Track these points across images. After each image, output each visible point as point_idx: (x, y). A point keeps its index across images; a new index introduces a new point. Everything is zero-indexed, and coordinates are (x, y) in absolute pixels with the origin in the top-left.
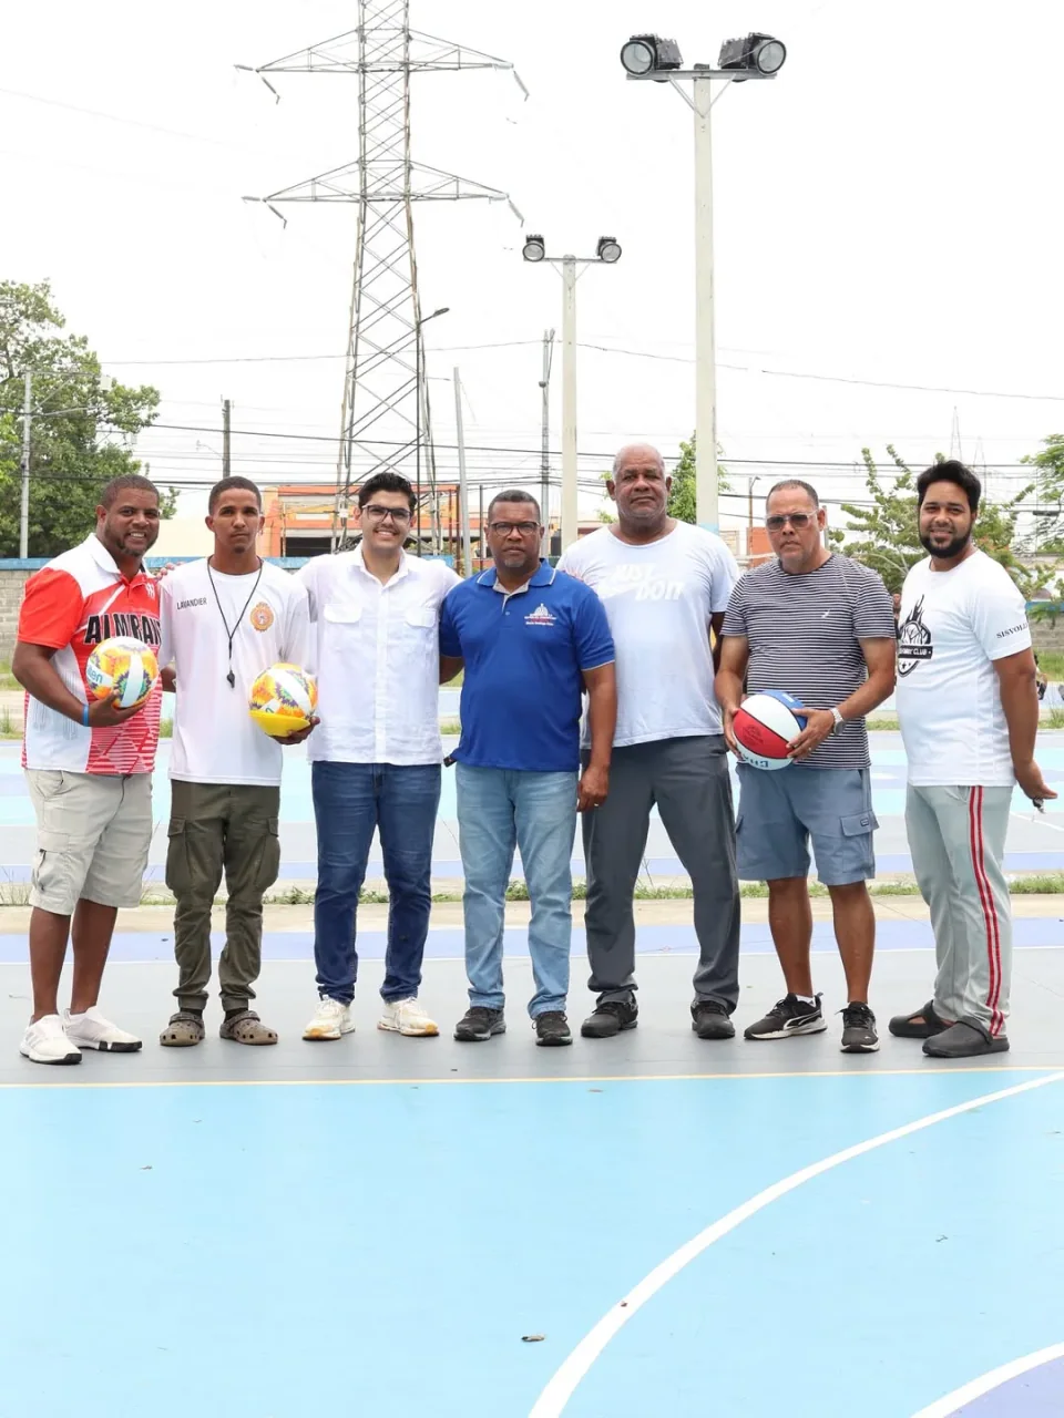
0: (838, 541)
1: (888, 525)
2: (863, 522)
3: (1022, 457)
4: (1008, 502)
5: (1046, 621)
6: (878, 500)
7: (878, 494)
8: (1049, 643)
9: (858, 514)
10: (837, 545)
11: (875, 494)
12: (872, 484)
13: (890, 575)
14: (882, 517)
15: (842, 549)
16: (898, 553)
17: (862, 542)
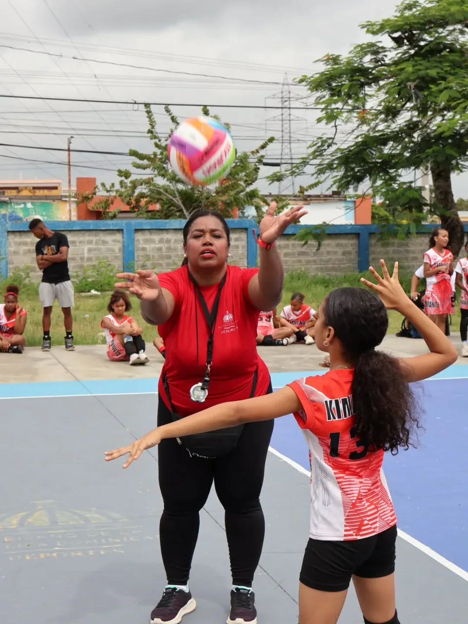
0: (127, 178)
1: (165, 165)
2: (145, 162)
3: (300, 77)
4: (254, 149)
5: (313, 242)
6: (157, 145)
7: (157, 140)
8: (308, 262)
9: (141, 157)
10: (126, 181)
11: (154, 141)
12: (152, 132)
13: (165, 204)
14: (160, 159)
15: (129, 185)
16: (172, 188)
17: (145, 177)
